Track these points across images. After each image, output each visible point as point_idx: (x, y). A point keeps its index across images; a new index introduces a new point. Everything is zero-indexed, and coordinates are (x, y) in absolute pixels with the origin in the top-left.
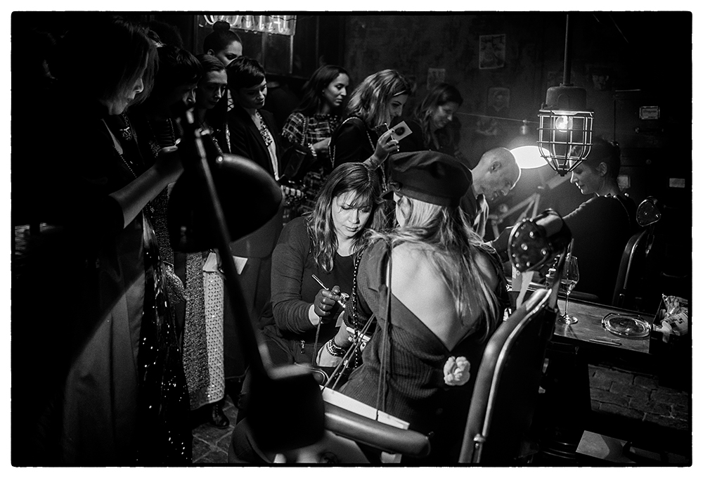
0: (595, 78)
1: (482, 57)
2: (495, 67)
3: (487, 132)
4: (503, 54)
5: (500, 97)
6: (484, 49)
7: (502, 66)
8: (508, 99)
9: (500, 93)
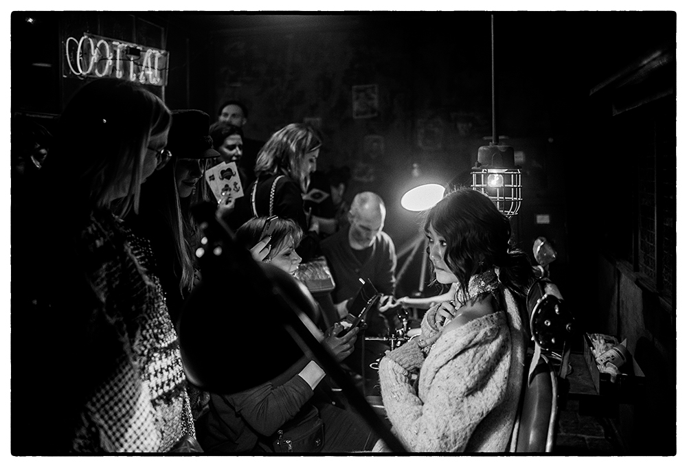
0: (460, 126)
1: (356, 106)
2: (369, 116)
3: (364, 179)
4: (376, 103)
5: (375, 144)
6: (358, 98)
7: (376, 115)
8: (382, 146)
9: (376, 141)
